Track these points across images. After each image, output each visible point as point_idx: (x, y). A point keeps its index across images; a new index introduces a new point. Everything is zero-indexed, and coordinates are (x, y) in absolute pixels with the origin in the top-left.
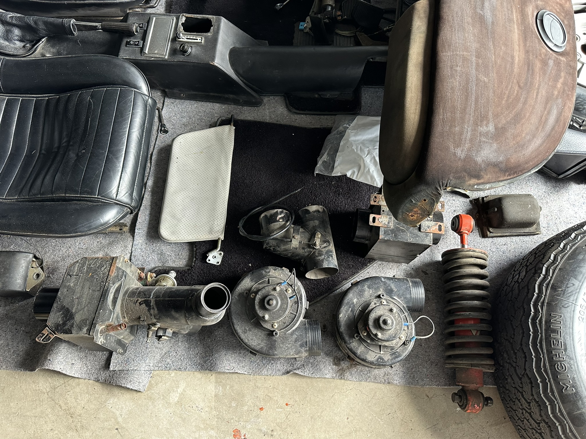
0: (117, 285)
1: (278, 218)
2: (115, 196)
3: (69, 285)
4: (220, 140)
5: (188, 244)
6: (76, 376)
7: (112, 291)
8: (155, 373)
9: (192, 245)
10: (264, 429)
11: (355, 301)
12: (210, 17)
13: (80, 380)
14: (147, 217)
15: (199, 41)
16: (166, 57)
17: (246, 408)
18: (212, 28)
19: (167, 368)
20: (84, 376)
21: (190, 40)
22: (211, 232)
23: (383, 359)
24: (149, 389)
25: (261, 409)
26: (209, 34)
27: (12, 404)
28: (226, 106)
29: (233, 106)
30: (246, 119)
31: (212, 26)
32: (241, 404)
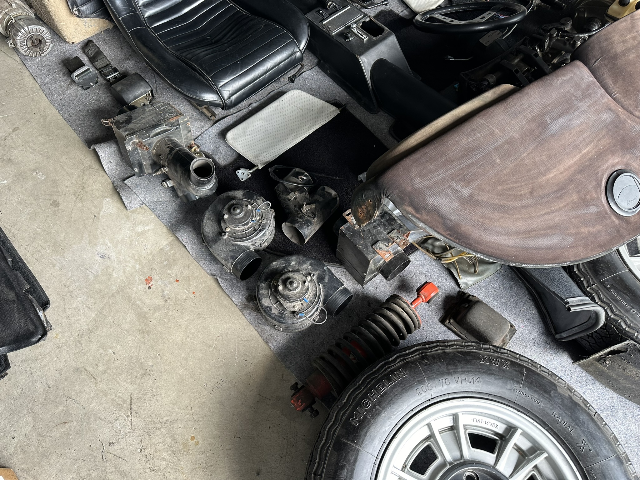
0: (167, 128)
1: (300, 177)
2: (220, 86)
3: (146, 109)
4: (321, 111)
5: (238, 155)
6: (106, 170)
7: (162, 128)
8: (145, 207)
9: (240, 157)
10: (166, 293)
11: (293, 263)
12: (386, 28)
13: (106, 175)
14: (232, 122)
15: (363, 38)
16: (333, 34)
17: (169, 272)
18: (380, 36)
19: (153, 210)
20: (110, 174)
21: (358, 34)
22: (256, 156)
23: (271, 310)
24: (132, 212)
25: (177, 281)
26: (374, 38)
27: (64, 157)
28: (350, 98)
29: (354, 101)
30: (354, 115)
31: (381, 35)
32: (169, 267)
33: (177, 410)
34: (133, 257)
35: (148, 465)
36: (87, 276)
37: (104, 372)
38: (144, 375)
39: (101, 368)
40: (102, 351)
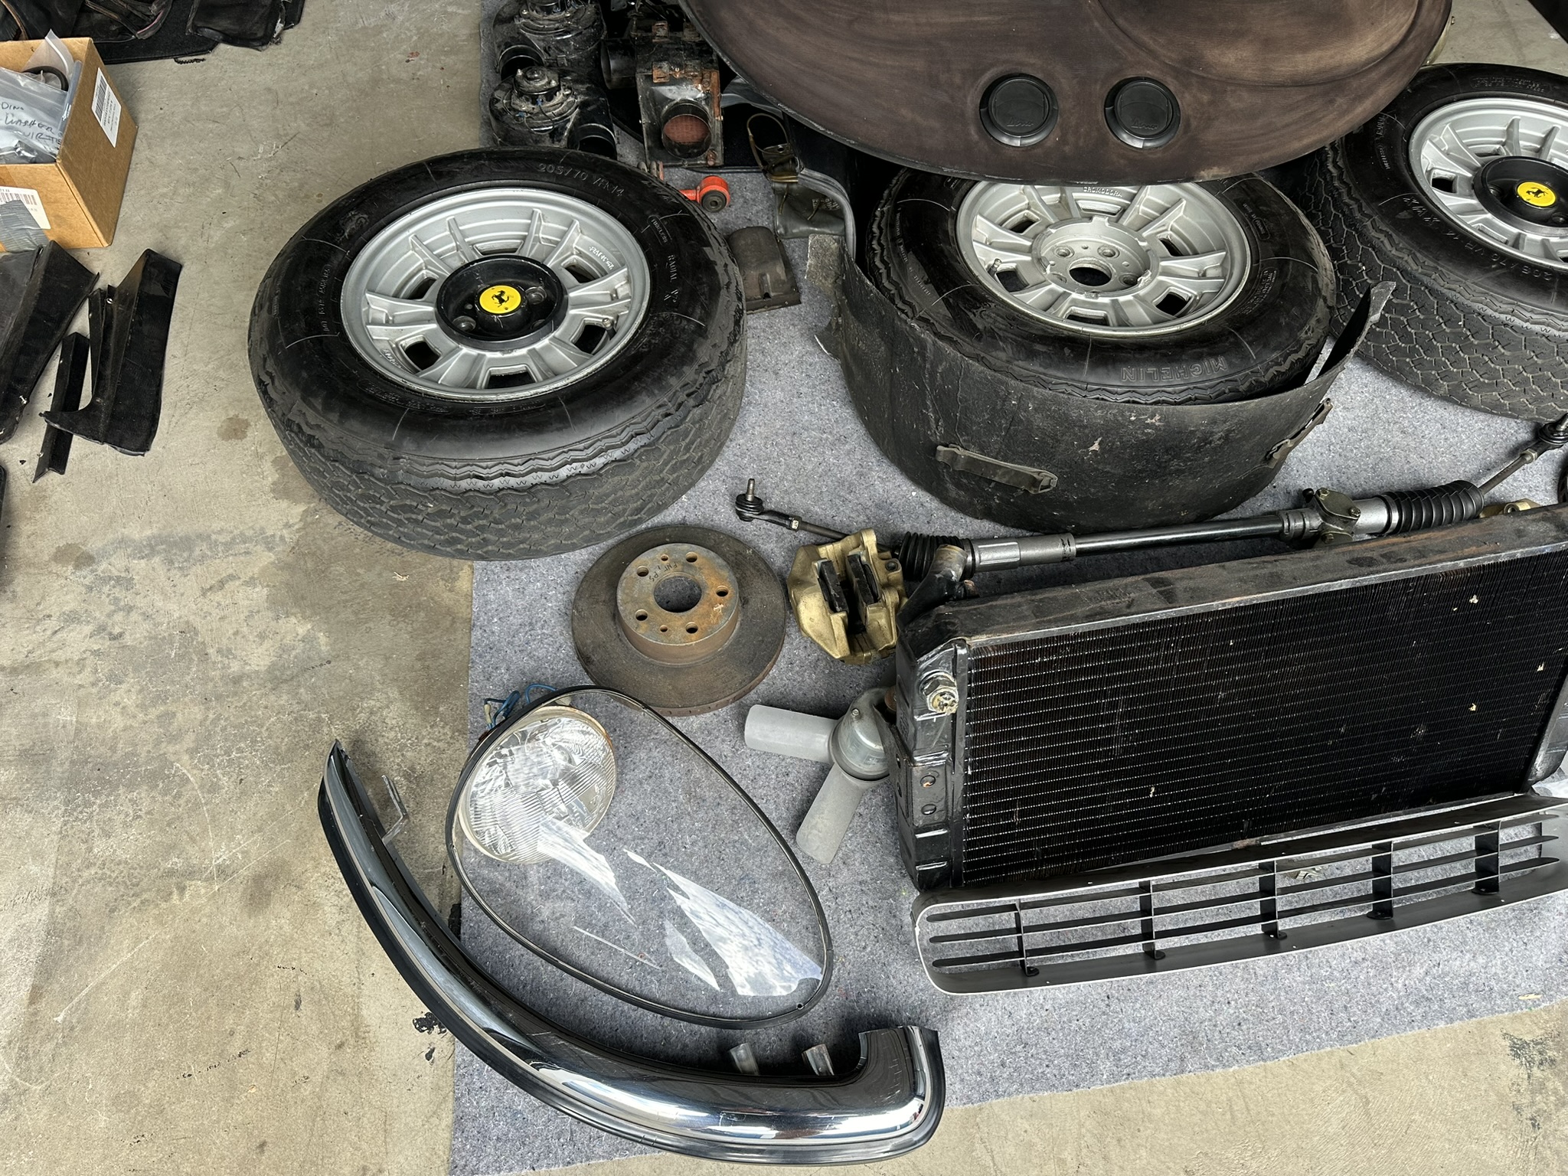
10: (420, 73)
17: (443, 58)
25: (442, 69)
32: (447, 54)
33: (329, 167)
34: (418, 29)
35: (256, 192)
36: (357, 23)
37: (292, 104)
38: (326, 125)
39: (291, 100)
40: (307, 87)
